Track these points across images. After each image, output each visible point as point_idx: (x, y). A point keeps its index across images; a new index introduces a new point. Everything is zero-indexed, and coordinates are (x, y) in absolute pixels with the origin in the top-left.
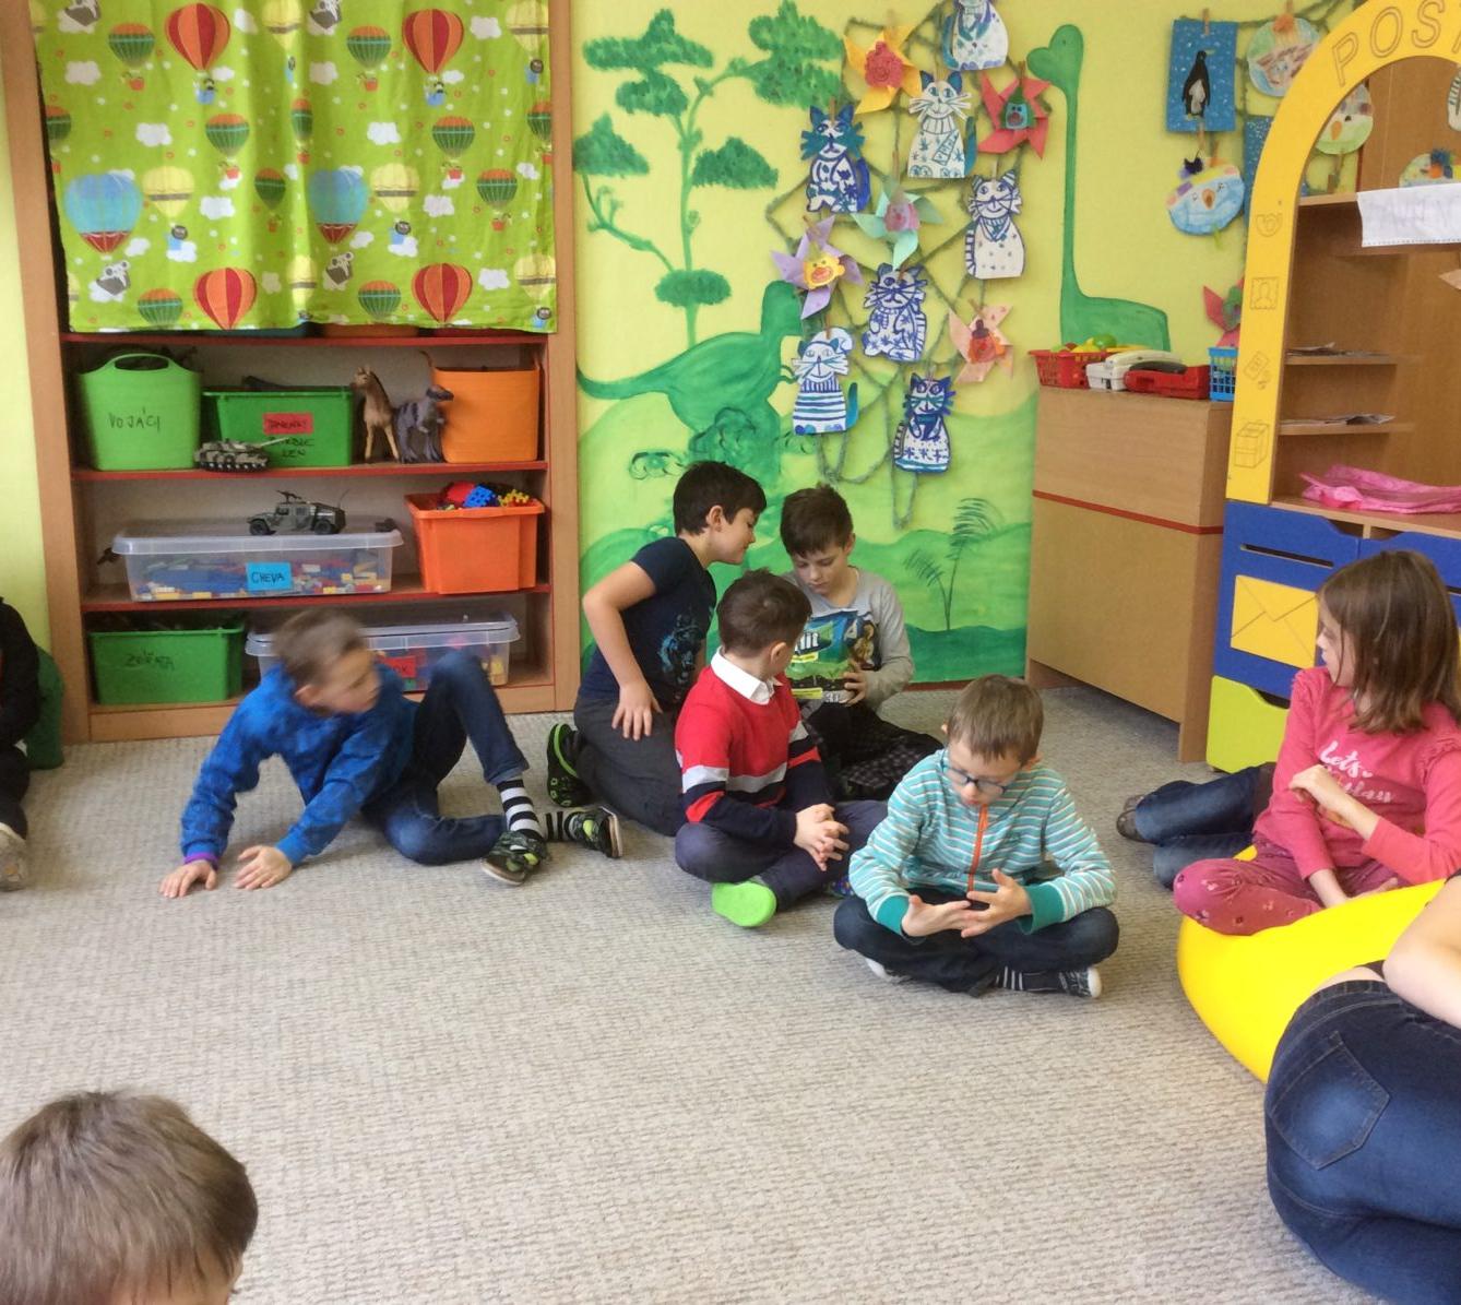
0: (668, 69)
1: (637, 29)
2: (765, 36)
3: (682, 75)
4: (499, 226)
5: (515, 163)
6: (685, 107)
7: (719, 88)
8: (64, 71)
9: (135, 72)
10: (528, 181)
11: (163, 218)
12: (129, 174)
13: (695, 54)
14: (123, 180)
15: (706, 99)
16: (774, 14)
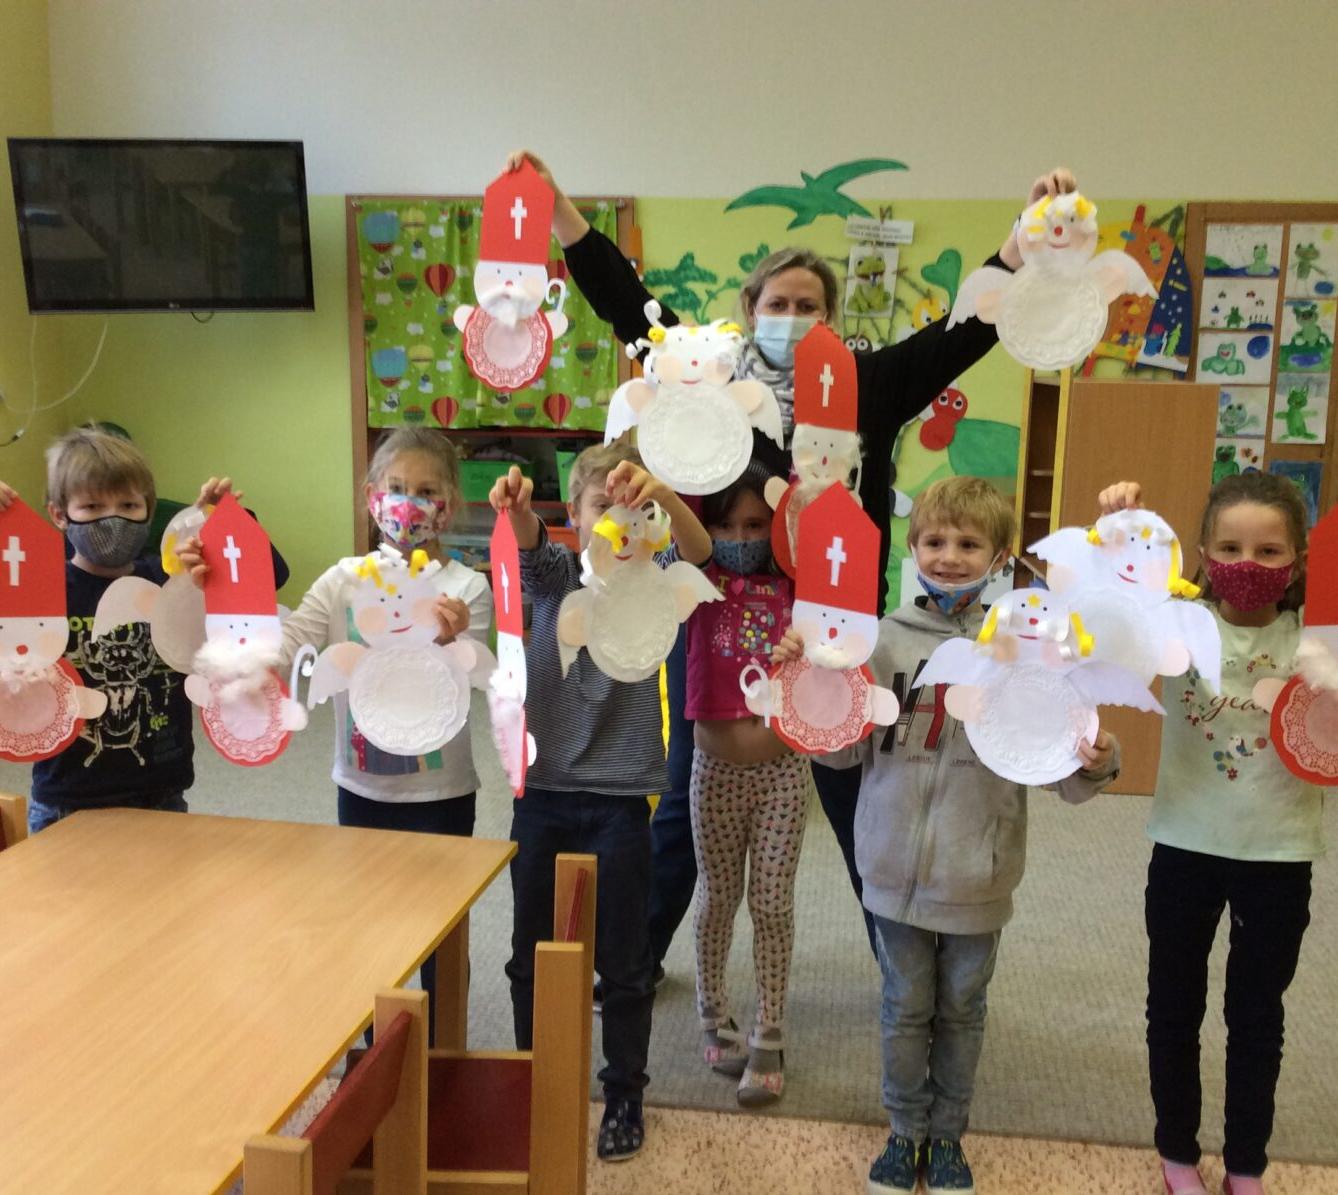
0: (691, 285)
1: (670, 262)
2: (749, 264)
3: (698, 288)
4: (587, 373)
5: (597, 340)
6: (700, 306)
7: (722, 296)
8: (375, 298)
9: (408, 297)
10: (603, 349)
11: (418, 371)
12: (403, 348)
13: (707, 277)
14: (400, 351)
15: (713, 302)
16: (754, 251)
